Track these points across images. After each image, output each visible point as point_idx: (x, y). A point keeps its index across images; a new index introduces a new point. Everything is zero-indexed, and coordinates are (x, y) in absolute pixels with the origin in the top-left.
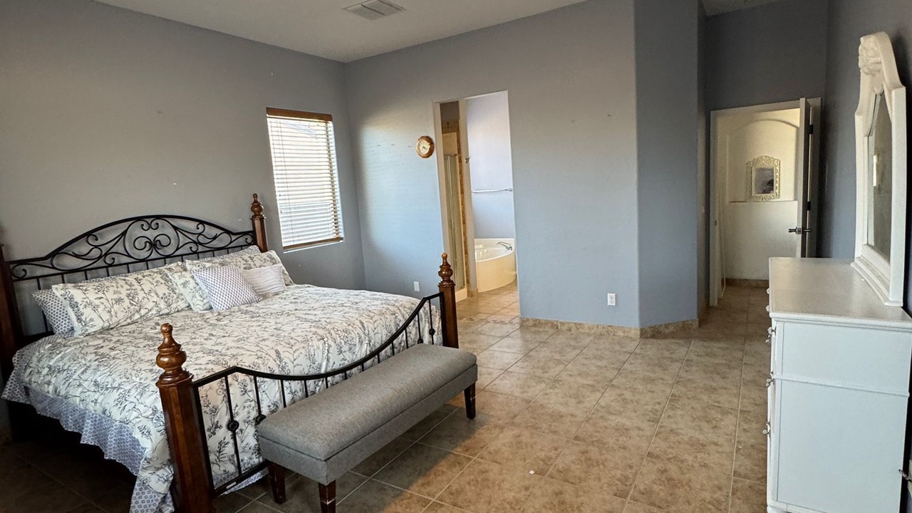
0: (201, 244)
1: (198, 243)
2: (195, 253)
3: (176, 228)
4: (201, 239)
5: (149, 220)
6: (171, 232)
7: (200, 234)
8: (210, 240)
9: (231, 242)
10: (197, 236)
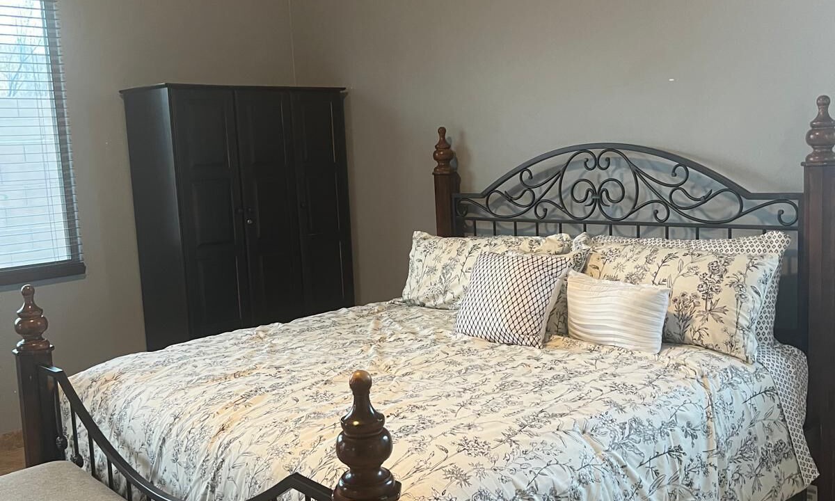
0: (676, 208)
1: (670, 205)
2: (661, 223)
3: (637, 172)
4: (679, 197)
5: (597, 152)
6: (628, 178)
7: (677, 187)
8: (694, 203)
9: (740, 214)
10: (671, 189)
